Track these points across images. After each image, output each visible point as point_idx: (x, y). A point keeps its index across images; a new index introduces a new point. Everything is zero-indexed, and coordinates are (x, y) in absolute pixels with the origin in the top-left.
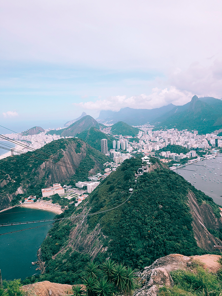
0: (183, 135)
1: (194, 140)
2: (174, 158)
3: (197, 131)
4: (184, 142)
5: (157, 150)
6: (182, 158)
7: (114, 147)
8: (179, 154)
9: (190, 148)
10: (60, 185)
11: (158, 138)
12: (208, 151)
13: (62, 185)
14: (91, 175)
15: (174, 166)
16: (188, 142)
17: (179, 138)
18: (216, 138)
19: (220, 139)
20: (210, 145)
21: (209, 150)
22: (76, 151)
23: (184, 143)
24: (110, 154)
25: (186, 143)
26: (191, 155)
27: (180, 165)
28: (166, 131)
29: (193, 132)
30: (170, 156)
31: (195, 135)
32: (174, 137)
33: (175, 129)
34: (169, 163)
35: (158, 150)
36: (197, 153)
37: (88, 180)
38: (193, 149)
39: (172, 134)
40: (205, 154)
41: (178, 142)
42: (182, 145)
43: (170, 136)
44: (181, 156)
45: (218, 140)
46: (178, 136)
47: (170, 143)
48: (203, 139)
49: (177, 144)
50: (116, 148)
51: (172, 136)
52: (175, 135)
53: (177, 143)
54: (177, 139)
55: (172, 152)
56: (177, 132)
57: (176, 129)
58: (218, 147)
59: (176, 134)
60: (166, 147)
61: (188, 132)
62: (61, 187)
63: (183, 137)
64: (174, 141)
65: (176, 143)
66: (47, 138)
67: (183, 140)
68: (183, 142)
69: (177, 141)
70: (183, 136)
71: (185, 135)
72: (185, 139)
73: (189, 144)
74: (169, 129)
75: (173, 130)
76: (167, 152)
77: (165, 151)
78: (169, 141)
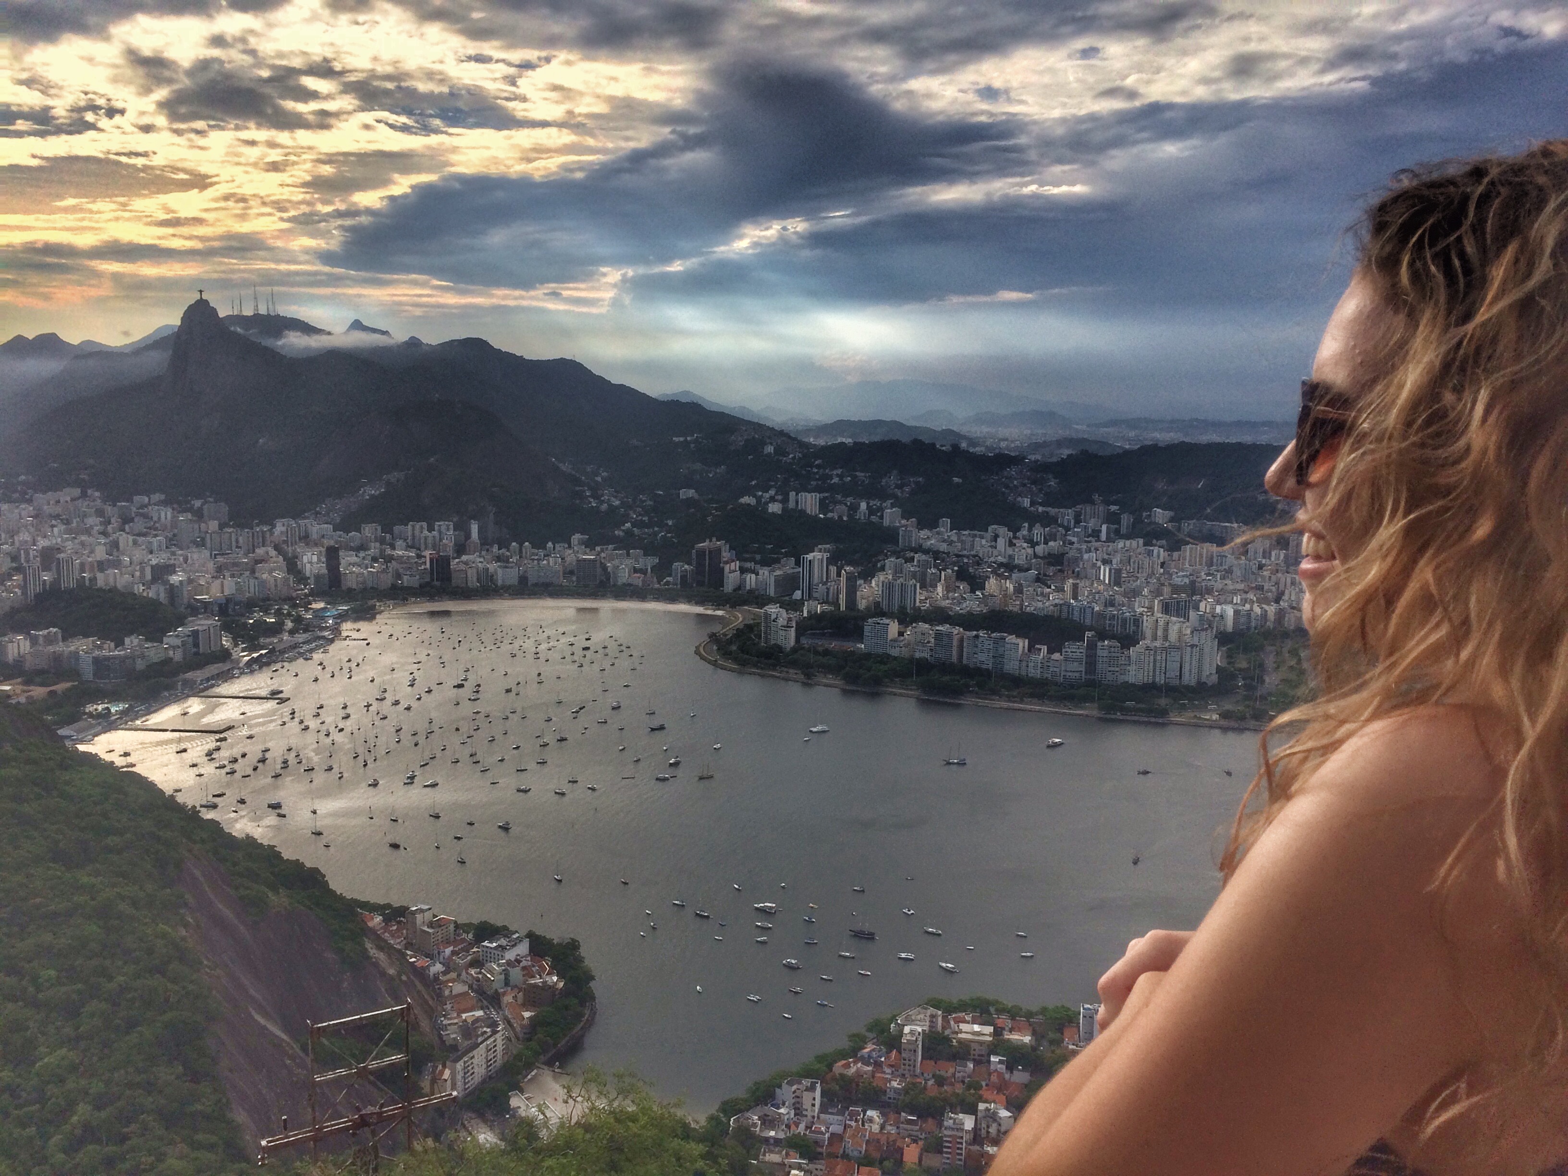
0: (139, 525)
1: (207, 553)
2: (87, 670)
3: (224, 508)
4: (148, 571)
6: (140, 665)
8: (119, 643)
9: (185, 601)
12: (289, 614)
15: (90, 715)
16: (170, 569)
17: (115, 545)
18: (332, 543)
19: (352, 549)
20: (301, 578)
21: (295, 606)
23: (149, 576)
25: (161, 572)
26: (196, 645)
27: (130, 707)
28: (30, 501)
29: (200, 509)
30: (57, 658)
31: (214, 525)
32: (83, 538)
33: (84, 495)
34: (54, 702)
36: (226, 627)
38: (206, 606)
39: (68, 522)
40: (276, 630)
41: (111, 572)
42: (138, 589)
43: (55, 536)
44: (132, 657)
45: (341, 553)
46: (104, 534)
47: (56, 582)
48: (256, 550)
49: (100, 583)
51: (69, 531)
52: (88, 531)
53: (100, 576)
54: (100, 553)
55: (73, 635)
56: (100, 513)
57: (89, 492)
58: (344, 588)
59: (92, 521)
60: (30, 602)
61: (166, 514)
63: (141, 539)
64: (82, 565)
65: (93, 580)
67: (139, 554)
68: (142, 571)
69: (101, 566)
70: (139, 535)
71: (150, 528)
72: (151, 552)
73: (176, 578)
74: (44, 492)
75: (68, 499)
76: (36, 636)
77: (23, 628)
78: (46, 568)
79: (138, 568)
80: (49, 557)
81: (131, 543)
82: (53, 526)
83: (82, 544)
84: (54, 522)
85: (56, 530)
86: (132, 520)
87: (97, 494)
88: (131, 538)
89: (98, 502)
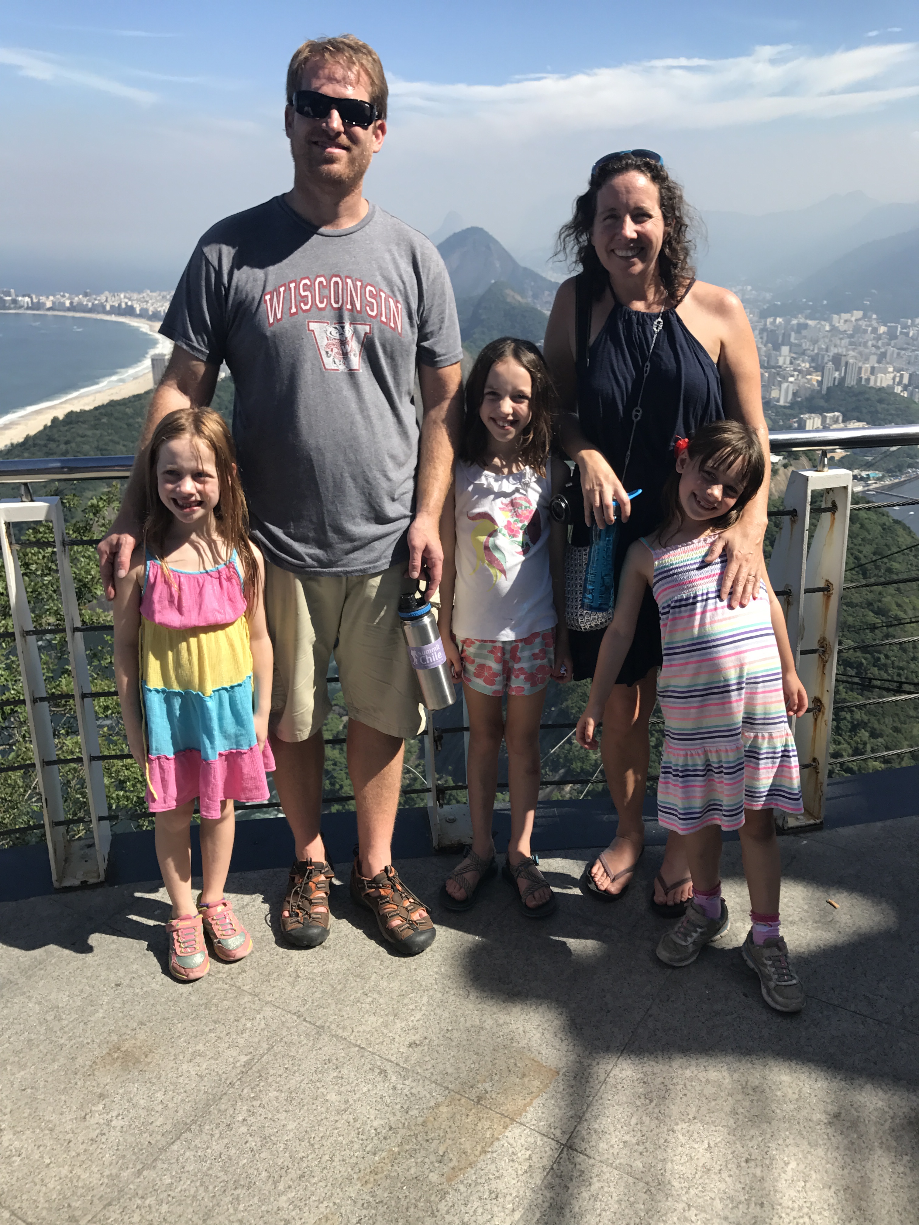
5: (782, 403)
11: (785, 350)
17: (883, 355)
27: (883, 476)
28: (826, 319)
32: (861, 348)
33: (865, 316)
35: (784, 407)
39: (851, 336)
41: (879, 375)
42: (898, 389)
46: (877, 347)
47: (842, 380)
49: (872, 384)
51: (851, 344)
53: (872, 378)
54: (873, 361)
55: (850, 419)
56: (874, 330)
57: (869, 314)
59: (868, 336)
60: (824, 392)
64: (860, 369)
65: (868, 380)
68: (902, 376)
69: (873, 370)
71: (908, 344)
72: (909, 363)
74: (838, 313)
75: (853, 319)
76: (826, 417)
78: (837, 369)
79: (898, 374)
80: (838, 361)
81: (895, 355)
82: (841, 339)
83: (861, 353)
84: (841, 336)
85: (843, 341)
86: (896, 337)
87: (874, 316)
88: (896, 351)
89: (874, 323)
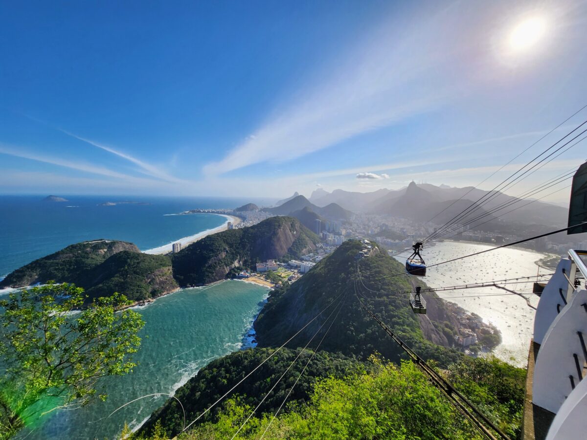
0: (398, 221)
1: (410, 227)
2: (390, 244)
6: (398, 245)
7: (327, 228)
9: (406, 235)
10: (274, 261)
12: (425, 240)
13: (275, 262)
14: (304, 255)
15: (390, 252)
17: (394, 224)
18: (435, 227)
20: (428, 233)
22: (290, 230)
23: (400, 229)
24: (323, 235)
25: (402, 229)
26: (408, 243)
30: (385, 242)
31: (412, 222)
37: (302, 260)
39: (386, 220)
42: (398, 232)
43: (384, 222)
44: (397, 243)
45: (437, 229)
46: (392, 222)
47: (385, 229)
48: (420, 227)
49: (392, 230)
50: (329, 229)
54: (392, 225)
55: (387, 238)
59: (390, 220)
60: (381, 232)
61: (403, 219)
62: (275, 263)
64: (389, 227)
66: (260, 215)
69: (392, 227)
73: (405, 231)
77: (379, 236)
80: (384, 225)
